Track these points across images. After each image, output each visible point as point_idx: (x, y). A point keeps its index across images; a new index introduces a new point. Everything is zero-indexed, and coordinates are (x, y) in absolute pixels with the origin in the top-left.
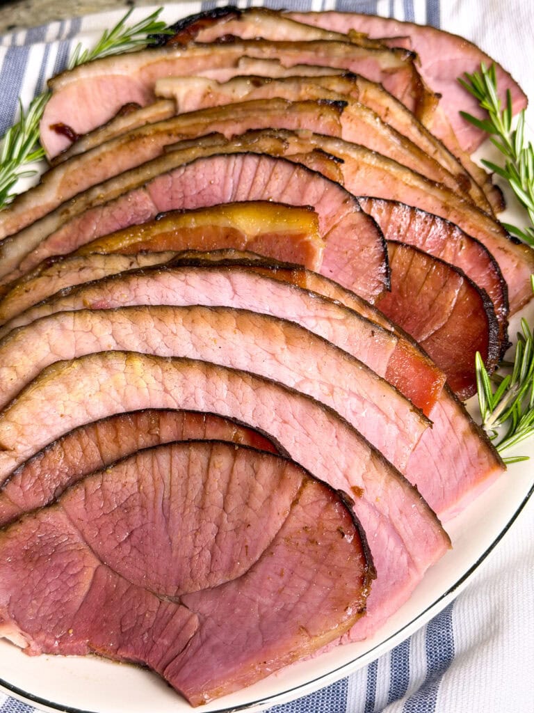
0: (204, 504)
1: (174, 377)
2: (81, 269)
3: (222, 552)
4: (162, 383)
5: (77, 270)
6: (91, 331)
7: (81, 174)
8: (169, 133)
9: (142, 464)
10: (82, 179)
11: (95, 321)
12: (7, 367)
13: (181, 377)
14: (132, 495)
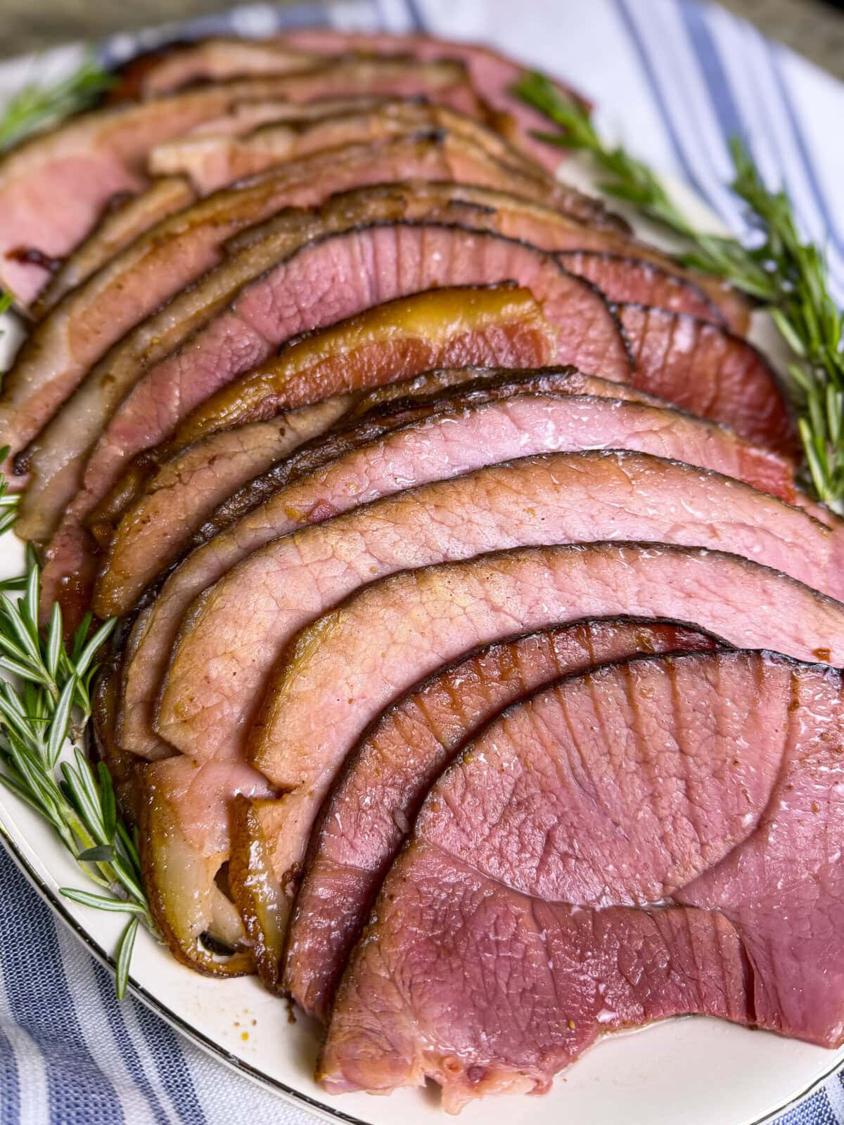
0: (646, 754)
1: (500, 586)
2: (212, 461)
3: (707, 812)
4: (487, 599)
5: (206, 465)
6: (333, 556)
7: (97, 316)
8: (214, 223)
9: (516, 729)
10: (102, 323)
11: (332, 540)
12: (216, 656)
13: (511, 579)
14: (519, 779)
